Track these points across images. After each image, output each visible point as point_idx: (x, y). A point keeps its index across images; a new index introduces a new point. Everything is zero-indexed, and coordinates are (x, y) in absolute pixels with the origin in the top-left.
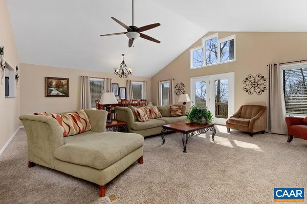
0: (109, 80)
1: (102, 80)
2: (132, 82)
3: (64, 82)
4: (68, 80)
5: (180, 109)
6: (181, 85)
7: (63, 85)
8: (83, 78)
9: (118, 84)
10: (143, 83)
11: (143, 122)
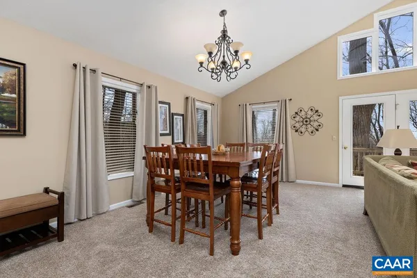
9: (169, 104)
10: (210, 107)
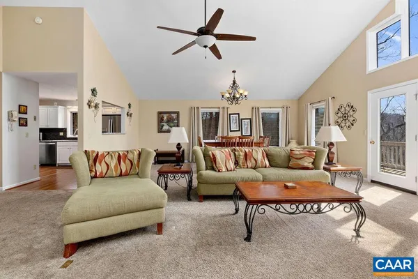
0: (226, 109)
1: (217, 110)
2: (261, 110)
3: (174, 116)
4: (178, 113)
5: (310, 156)
6: (348, 109)
7: (173, 120)
8: (194, 110)
9: (238, 114)
10: (281, 109)
11: (219, 171)
